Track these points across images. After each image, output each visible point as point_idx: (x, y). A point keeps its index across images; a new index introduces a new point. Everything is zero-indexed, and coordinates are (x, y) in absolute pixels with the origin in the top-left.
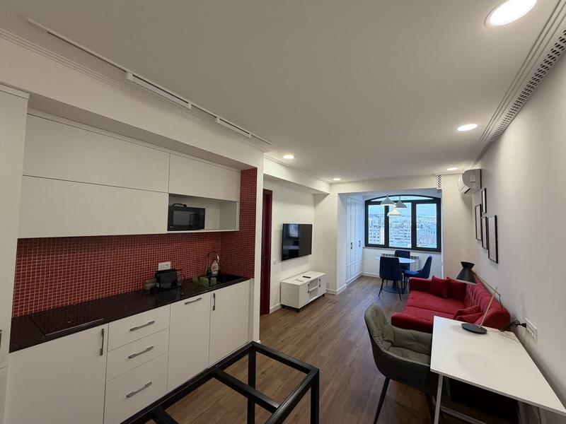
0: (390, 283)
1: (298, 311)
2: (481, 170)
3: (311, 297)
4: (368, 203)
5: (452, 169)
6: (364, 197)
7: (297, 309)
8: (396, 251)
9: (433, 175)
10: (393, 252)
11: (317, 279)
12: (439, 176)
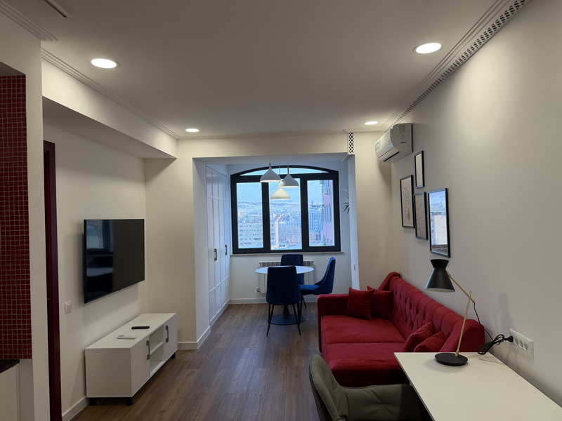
0: (278, 310)
1: (128, 402)
2: (412, 125)
3: (152, 365)
4: (236, 179)
5: (371, 123)
6: (229, 167)
7: (128, 399)
8: (283, 257)
9: (344, 132)
10: (278, 259)
11: (161, 328)
12: (351, 134)
